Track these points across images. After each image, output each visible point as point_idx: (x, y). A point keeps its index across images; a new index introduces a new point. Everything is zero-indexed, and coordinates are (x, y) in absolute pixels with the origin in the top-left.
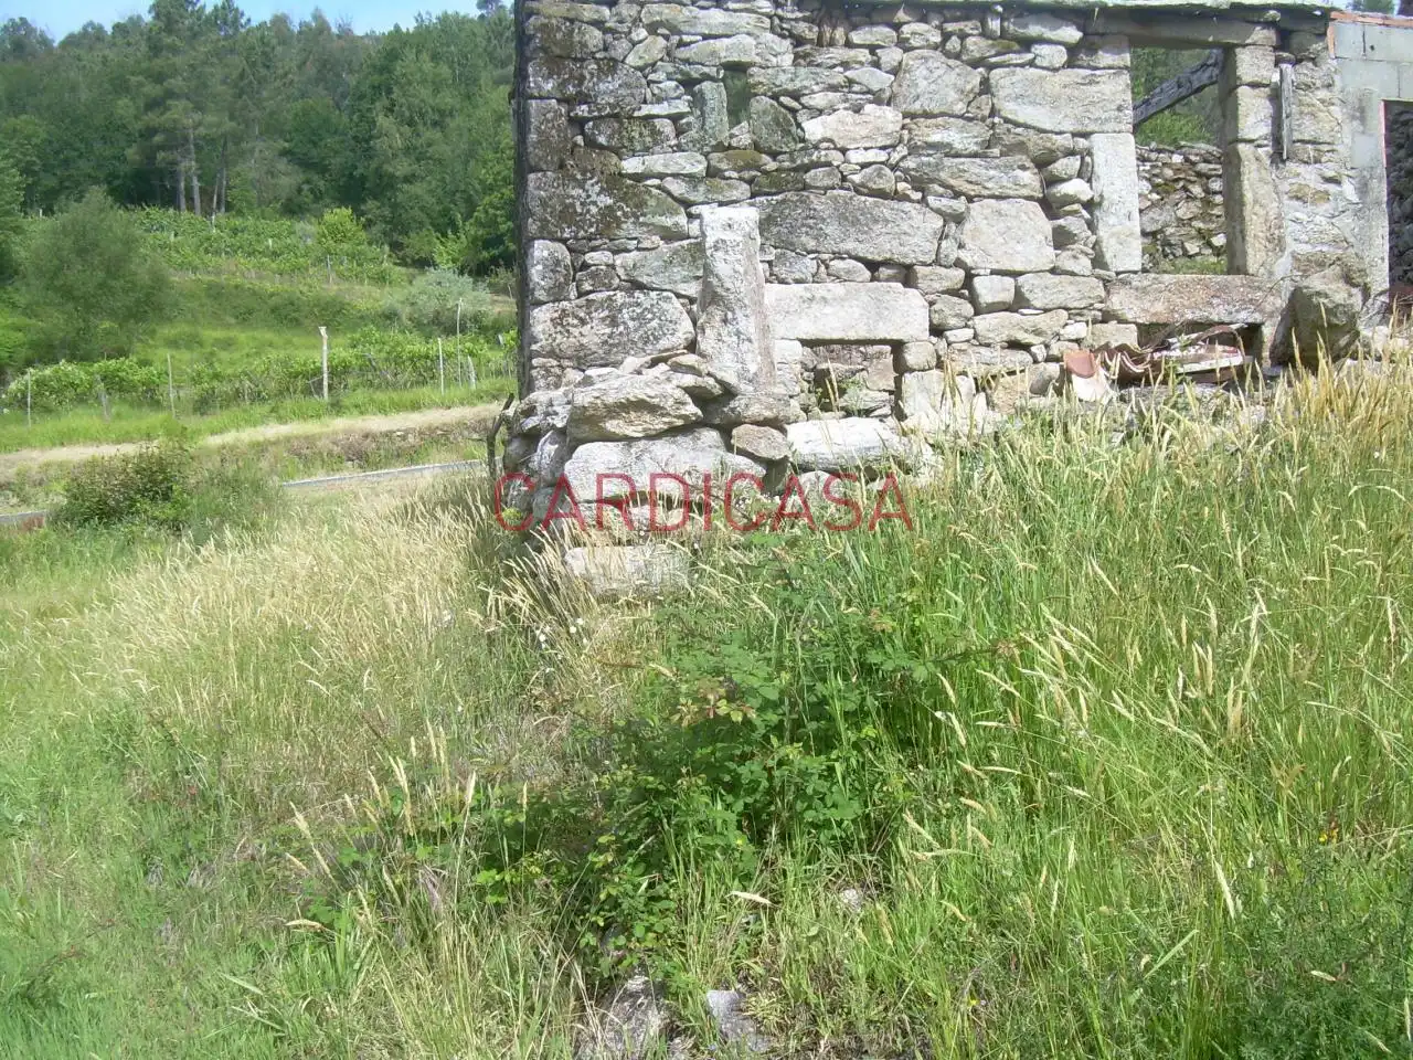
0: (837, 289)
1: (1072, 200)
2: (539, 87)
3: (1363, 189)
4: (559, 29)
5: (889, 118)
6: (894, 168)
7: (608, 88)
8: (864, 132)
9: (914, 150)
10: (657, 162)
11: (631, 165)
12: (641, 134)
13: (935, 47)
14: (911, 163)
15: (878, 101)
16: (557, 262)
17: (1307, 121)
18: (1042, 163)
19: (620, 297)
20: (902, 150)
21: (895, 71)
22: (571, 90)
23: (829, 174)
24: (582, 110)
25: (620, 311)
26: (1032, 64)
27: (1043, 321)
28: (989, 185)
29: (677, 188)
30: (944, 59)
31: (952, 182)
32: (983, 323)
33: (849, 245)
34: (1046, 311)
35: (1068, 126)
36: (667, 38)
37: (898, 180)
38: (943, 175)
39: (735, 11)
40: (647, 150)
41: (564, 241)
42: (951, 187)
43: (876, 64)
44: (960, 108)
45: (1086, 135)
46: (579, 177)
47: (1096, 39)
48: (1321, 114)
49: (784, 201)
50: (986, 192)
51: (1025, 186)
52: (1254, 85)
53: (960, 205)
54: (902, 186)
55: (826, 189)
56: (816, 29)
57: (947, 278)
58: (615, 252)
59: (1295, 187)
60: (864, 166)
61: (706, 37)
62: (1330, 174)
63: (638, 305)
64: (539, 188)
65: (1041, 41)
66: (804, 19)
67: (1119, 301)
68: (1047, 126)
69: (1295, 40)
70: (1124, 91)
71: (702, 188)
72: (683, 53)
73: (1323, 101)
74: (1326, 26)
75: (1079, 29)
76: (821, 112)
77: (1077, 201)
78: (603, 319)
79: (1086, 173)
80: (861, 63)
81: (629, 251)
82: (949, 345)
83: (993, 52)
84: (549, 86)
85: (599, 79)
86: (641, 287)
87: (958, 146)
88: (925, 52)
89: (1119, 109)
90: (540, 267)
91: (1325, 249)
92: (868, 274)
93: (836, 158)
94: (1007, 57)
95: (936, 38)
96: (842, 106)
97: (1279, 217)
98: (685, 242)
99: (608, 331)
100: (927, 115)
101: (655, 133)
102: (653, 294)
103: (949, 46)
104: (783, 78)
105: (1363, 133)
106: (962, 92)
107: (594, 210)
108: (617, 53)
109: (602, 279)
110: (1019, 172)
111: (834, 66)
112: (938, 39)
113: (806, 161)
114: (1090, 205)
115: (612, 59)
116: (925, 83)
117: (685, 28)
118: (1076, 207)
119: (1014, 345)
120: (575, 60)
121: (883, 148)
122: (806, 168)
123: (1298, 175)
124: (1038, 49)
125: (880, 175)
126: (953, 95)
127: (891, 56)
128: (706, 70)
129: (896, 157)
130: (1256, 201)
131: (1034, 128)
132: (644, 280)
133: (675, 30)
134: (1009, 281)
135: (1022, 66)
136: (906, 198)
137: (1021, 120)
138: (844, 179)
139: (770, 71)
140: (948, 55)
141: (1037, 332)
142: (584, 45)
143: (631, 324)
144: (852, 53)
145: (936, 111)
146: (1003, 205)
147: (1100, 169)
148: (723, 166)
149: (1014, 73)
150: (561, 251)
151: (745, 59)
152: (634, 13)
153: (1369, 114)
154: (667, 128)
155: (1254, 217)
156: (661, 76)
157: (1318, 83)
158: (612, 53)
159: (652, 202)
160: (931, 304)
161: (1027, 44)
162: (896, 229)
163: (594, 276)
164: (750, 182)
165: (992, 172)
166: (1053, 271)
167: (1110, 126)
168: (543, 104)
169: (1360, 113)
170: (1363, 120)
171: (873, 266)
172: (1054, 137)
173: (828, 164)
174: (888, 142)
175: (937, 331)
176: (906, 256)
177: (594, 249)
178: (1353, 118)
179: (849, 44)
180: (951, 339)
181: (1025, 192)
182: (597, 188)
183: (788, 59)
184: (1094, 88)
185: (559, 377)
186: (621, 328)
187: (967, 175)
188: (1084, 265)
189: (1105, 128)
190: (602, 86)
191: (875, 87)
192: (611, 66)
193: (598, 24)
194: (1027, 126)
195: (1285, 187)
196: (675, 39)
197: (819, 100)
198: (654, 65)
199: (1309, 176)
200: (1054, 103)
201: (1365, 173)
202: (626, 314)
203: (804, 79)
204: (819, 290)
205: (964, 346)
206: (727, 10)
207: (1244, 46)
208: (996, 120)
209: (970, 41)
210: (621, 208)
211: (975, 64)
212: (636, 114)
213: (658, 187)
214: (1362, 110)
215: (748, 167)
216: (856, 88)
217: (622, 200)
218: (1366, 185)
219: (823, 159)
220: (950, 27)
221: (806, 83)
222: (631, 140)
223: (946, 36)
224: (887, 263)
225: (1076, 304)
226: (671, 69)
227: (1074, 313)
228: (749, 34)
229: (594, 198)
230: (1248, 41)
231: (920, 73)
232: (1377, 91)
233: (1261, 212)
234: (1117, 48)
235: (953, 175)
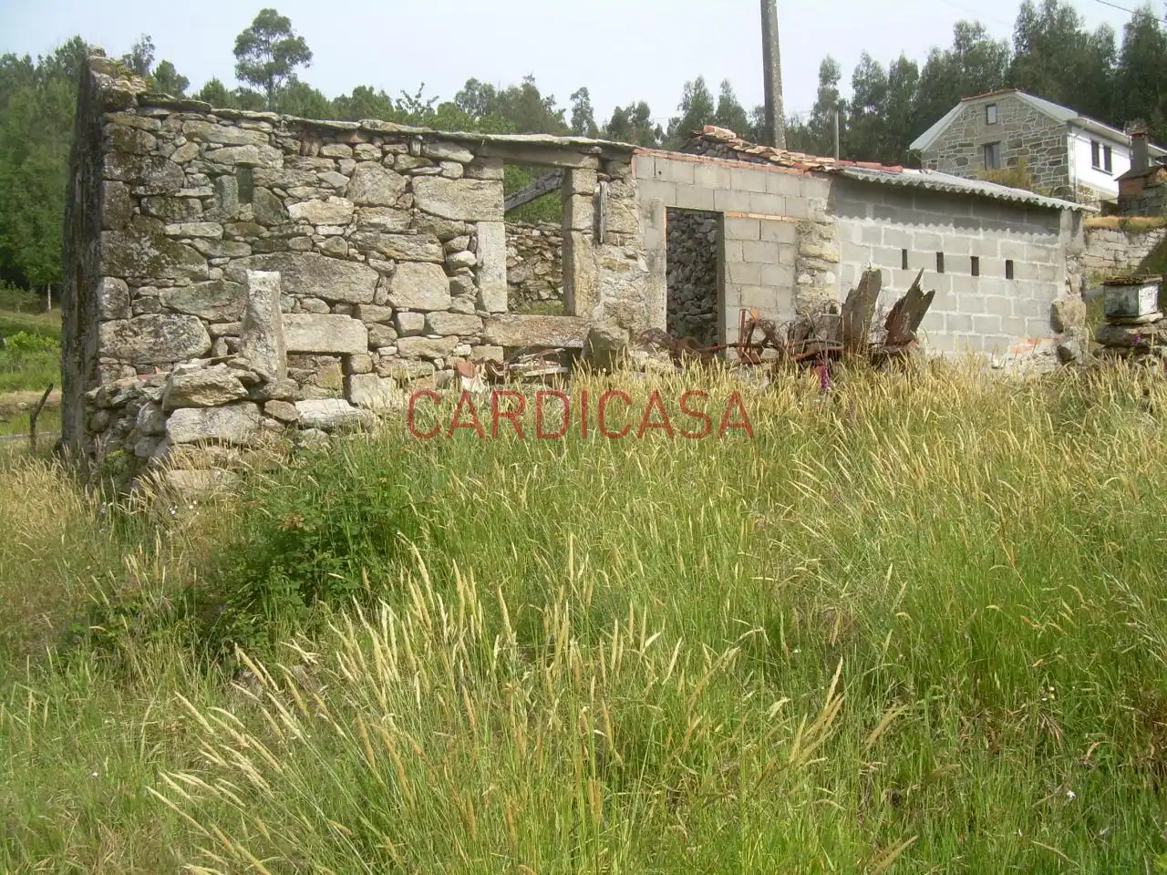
0: (308, 317)
1: (463, 264)
2: (111, 173)
3: (651, 264)
4: (126, 134)
5: (345, 205)
6: (347, 239)
7: (158, 176)
8: (329, 215)
9: (360, 228)
10: (190, 228)
11: (172, 229)
12: (180, 209)
13: (377, 160)
14: (358, 236)
15: (339, 194)
16: (120, 293)
17: (616, 218)
18: (444, 240)
19: (162, 318)
20: (353, 228)
21: (350, 175)
22: (133, 175)
23: (304, 242)
24: (140, 190)
25: (161, 328)
26: (440, 174)
27: (442, 343)
28: (410, 253)
29: (203, 246)
30: (382, 168)
31: (385, 250)
32: (402, 343)
33: (316, 289)
34: (444, 336)
35: (463, 216)
36: (199, 144)
37: (350, 247)
38: (380, 245)
39: (246, 129)
40: (183, 220)
41: (124, 278)
42: (383, 253)
43: (338, 170)
44: (392, 201)
45: (473, 222)
46: (136, 235)
47: (482, 160)
48: (626, 214)
49: (273, 258)
50: (406, 257)
51: (433, 254)
52: (583, 194)
53: (390, 265)
54: (352, 251)
55: (301, 251)
56: (299, 144)
57: (380, 313)
58: (159, 287)
59: (608, 261)
60: (328, 236)
61: (226, 145)
62: (631, 253)
63: (174, 323)
64: (109, 242)
65: (447, 159)
66: (292, 137)
67: (491, 332)
68: (449, 216)
69: (611, 167)
70: (499, 195)
71: (219, 247)
72: (209, 155)
73: (627, 206)
74: (630, 157)
75: (472, 153)
76: (300, 200)
77: (467, 265)
78: (150, 333)
79: (472, 247)
80: (328, 168)
81: (168, 287)
82: (381, 356)
83: (415, 166)
84: (118, 172)
85: (153, 170)
86: (175, 311)
87: (390, 226)
88: (371, 163)
89: (496, 206)
90: (107, 296)
91: (626, 301)
92: (328, 309)
93: (309, 231)
94: (423, 169)
95: (378, 154)
96: (313, 196)
97: (597, 280)
98: (207, 283)
99: (152, 340)
100: (371, 205)
101: (189, 208)
102: (184, 317)
103: (386, 160)
104: (276, 175)
105: (652, 227)
106: (394, 191)
107: (146, 258)
108: (166, 152)
109: (150, 304)
110: (429, 245)
111: (311, 169)
112: (379, 155)
113: (289, 232)
114: (475, 268)
115: (162, 156)
116: (370, 183)
117: (211, 138)
118: (466, 269)
119: (425, 358)
120: (137, 155)
121: (340, 226)
122: (289, 237)
123: (610, 253)
124: (445, 165)
125: (338, 244)
126: (387, 193)
127: (348, 165)
128: (225, 167)
129: (349, 232)
130: (582, 269)
131: (441, 217)
132: (178, 307)
133: (205, 140)
134: (421, 316)
135: (434, 175)
136: (354, 259)
137: (431, 211)
138: (314, 244)
139: (268, 171)
140: (385, 166)
141: (439, 350)
142: (143, 146)
143: (168, 336)
144: (322, 161)
145: (376, 203)
146: (418, 266)
147: (482, 245)
148: (234, 233)
149: (428, 180)
150: (123, 285)
151: (251, 161)
152: (178, 126)
153: (656, 215)
154: (197, 205)
155: (581, 279)
156: (194, 170)
157: (625, 195)
158: (162, 153)
159: (185, 255)
160: (370, 329)
161: (437, 161)
162: (347, 280)
163: (145, 303)
164: (251, 244)
165: (412, 245)
166: (450, 310)
167: (489, 217)
168: (114, 184)
169: (651, 215)
170: (652, 218)
171: (331, 303)
172: (453, 223)
173: (305, 235)
174: (344, 222)
175: (373, 347)
176: (353, 297)
177: (144, 285)
178: (646, 217)
179: (320, 155)
180: (382, 353)
181: (433, 258)
182: (148, 244)
183: (279, 164)
184: (480, 192)
185: (118, 371)
186: (162, 339)
187: (395, 245)
188: (470, 307)
189: (486, 218)
190: (154, 175)
191: (337, 185)
192: (161, 161)
193: (152, 132)
194: (435, 215)
195: (601, 260)
196: (205, 145)
197: (299, 191)
198: (189, 162)
199: (617, 254)
200: (454, 202)
201: (653, 253)
202: (165, 330)
203: (290, 176)
204: (297, 318)
205: (391, 358)
206: (241, 128)
207: (578, 168)
208: (416, 210)
209: (400, 157)
210: (164, 258)
211: (403, 172)
212: (177, 195)
213: (190, 245)
214: (652, 213)
215: (251, 234)
216: (324, 185)
217: (165, 252)
218: (653, 260)
219: (300, 231)
220: (388, 148)
221: (291, 180)
222: (173, 212)
223: (385, 154)
224: (341, 302)
225: (464, 333)
226: (201, 166)
227: (463, 339)
228: (255, 145)
229: (146, 250)
230: (580, 165)
231: (367, 176)
232: (662, 200)
233: (585, 276)
234: (495, 166)
235: (386, 245)
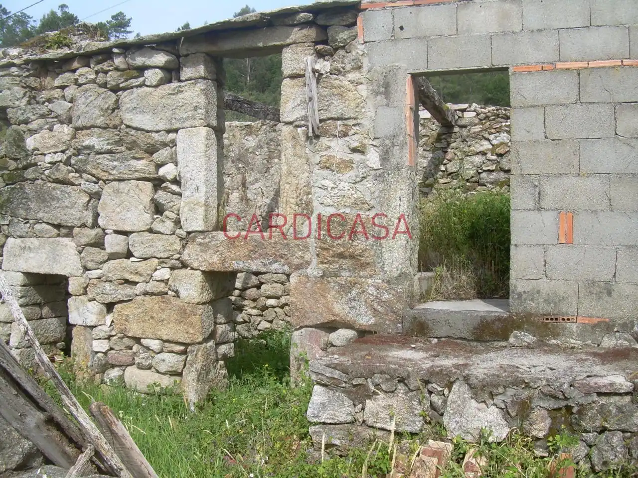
0: (36, 242)
1: (166, 179)
3: (385, 157)
5: (67, 130)
6: (67, 163)
8: (52, 143)
9: (78, 152)
13: (92, 82)
15: (62, 123)
17: (337, 100)
18: (152, 153)
20: (68, 153)
21: (71, 101)
23: (35, 171)
26: (143, 84)
27: (142, 266)
28: (113, 172)
30: (96, 88)
31: (94, 171)
32: (106, 267)
33: (40, 215)
34: (145, 259)
35: (162, 126)
37: (68, 172)
38: (89, 167)
42: (93, 175)
43: (64, 98)
44: (100, 121)
45: (173, 131)
47: (181, 59)
48: (350, 94)
49: (14, 188)
50: (111, 177)
51: (136, 171)
52: (294, 77)
53: (95, 188)
54: (70, 175)
55: (33, 180)
56: (38, 80)
57: (87, 236)
59: (324, 159)
60: (53, 164)
62: (355, 144)
65: (146, 67)
66: (32, 76)
67: (191, 254)
68: (150, 128)
69: (331, 32)
70: (198, 96)
73: (352, 82)
74: (356, 16)
76: (35, 132)
77: (168, 179)
79: (173, 159)
80: (57, 98)
82: (89, 280)
83: (122, 80)
87: (97, 147)
88: (87, 86)
89: (196, 108)
91: (347, 210)
92: (55, 233)
93: (40, 160)
94: (128, 83)
95: (92, 75)
96: (44, 127)
97: (308, 185)
100: (84, 128)
103: (99, 79)
104: (20, 113)
105: (387, 105)
106: (102, 109)
110: (133, 162)
111: (44, 102)
112: (94, 76)
113: (26, 163)
114: (176, 181)
116: (83, 106)
118: (167, 183)
119: (127, 282)
121: (63, 152)
122: (25, 168)
123: (329, 147)
124: (148, 73)
125: (58, 170)
126: (97, 114)
127: (71, 91)
129: (67, 157)
131: (143, 130)
134: (123, 237)
135: (137, 87)
136: (72, 183)
137: (134, 125)
138: (42, 173)
139: (15, 110)
140: (99, 86)
141: (140, 274)
144: (54, 92)
145: (89, 125)
146: (121, 185)
147: (180, 158)
149: (133, 93)
151: (4, 104)
153: (393, 88)
155: (287, 186)
157: (348, 67)
160: (80, 252)
161: (142, 69)
162: (63, 204)
164: (4, 177)
165: (115, 163)
166: (151, 231)
167: (188, 123)
169: (385, 89)
171: (57, 227)
172: (153, 135)
173: (36, 164)
174: (64, 148)
175: (84, 270)
176: (69, 221)
178: (377, 93)
179: (52, 87)
180: (90, 276)
181: (137, 175)
184: (181, 96)
187: (101, 166)
188: (169, 226)
189: (185, 125)
191: (61, 113)
194: (137, 129)
195: (317, 159)
197: (33, 126)
199: (337, 148)
200: (155, 110)
201: (387, 142)
203: (29, 112)
204: (28, 242)
205: (96, 282)
207: (288, 45)
208: (122, 126)
209: (109, 74)
211: (112, 89)
214: (387, 86)
215: (2, 169)
216: (52, 115)
218: (387, 152)
219: (33, 162)
220: (99, 67)
221: (29, 115)
223: (97, 74)
225: (162, 255)
227: (162, 262)
228: (8, 89)
230: (288, 41)
231: (81, 101)
232: (404, 65)
233: (295, 181)
234: (195, 64)
235: (94, 167)
